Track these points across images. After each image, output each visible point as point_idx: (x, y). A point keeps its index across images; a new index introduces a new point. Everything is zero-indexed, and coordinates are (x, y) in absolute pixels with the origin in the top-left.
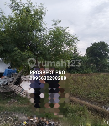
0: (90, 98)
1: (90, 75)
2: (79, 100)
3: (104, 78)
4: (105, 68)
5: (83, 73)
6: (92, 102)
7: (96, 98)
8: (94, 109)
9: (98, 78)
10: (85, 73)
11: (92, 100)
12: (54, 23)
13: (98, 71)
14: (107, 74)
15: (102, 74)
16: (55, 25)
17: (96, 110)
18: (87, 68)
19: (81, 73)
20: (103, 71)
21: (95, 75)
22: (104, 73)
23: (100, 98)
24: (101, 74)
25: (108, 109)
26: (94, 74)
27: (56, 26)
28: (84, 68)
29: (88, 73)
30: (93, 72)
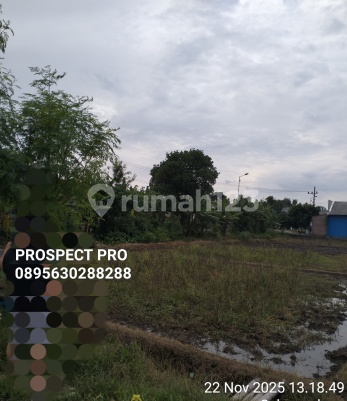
0: (159, 318)
1: (162, 247)
2: (124, 328)
3: (199, 254)
4: (205, 226)
5: (142, 242)
6: (164, 330)
7: (175, 317)
8: (166, 349)
9: (185, 257)
10: (148, 240)
11: (163, 325)
12: (40, 77)
13: (187, 234)
14: (210, 242)
15: (196, 244)
16: (43, 86)
17: (172, 353)
18: (156, 225)
19: (138, 241)
20: (200, 236)
21: (176, 247)
22: (201, 241)
23: (186, 315)
24: (192, 243)
25: (205, 346)
26: (175, 243)
27: (47, 88)
28: (146, 226)
29: (157, 241)
30: (171, 237)
